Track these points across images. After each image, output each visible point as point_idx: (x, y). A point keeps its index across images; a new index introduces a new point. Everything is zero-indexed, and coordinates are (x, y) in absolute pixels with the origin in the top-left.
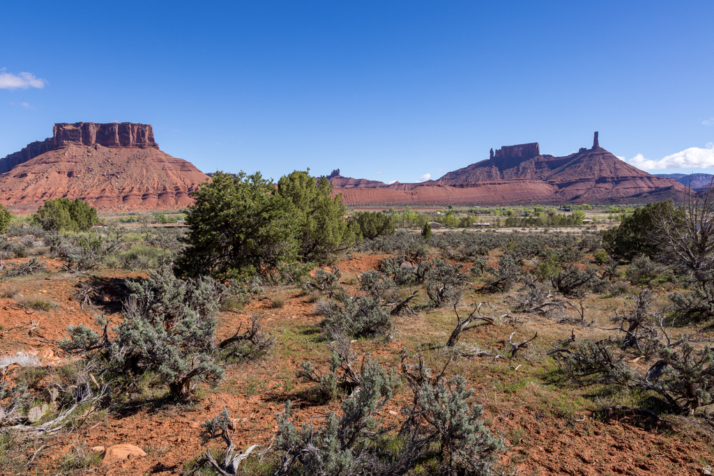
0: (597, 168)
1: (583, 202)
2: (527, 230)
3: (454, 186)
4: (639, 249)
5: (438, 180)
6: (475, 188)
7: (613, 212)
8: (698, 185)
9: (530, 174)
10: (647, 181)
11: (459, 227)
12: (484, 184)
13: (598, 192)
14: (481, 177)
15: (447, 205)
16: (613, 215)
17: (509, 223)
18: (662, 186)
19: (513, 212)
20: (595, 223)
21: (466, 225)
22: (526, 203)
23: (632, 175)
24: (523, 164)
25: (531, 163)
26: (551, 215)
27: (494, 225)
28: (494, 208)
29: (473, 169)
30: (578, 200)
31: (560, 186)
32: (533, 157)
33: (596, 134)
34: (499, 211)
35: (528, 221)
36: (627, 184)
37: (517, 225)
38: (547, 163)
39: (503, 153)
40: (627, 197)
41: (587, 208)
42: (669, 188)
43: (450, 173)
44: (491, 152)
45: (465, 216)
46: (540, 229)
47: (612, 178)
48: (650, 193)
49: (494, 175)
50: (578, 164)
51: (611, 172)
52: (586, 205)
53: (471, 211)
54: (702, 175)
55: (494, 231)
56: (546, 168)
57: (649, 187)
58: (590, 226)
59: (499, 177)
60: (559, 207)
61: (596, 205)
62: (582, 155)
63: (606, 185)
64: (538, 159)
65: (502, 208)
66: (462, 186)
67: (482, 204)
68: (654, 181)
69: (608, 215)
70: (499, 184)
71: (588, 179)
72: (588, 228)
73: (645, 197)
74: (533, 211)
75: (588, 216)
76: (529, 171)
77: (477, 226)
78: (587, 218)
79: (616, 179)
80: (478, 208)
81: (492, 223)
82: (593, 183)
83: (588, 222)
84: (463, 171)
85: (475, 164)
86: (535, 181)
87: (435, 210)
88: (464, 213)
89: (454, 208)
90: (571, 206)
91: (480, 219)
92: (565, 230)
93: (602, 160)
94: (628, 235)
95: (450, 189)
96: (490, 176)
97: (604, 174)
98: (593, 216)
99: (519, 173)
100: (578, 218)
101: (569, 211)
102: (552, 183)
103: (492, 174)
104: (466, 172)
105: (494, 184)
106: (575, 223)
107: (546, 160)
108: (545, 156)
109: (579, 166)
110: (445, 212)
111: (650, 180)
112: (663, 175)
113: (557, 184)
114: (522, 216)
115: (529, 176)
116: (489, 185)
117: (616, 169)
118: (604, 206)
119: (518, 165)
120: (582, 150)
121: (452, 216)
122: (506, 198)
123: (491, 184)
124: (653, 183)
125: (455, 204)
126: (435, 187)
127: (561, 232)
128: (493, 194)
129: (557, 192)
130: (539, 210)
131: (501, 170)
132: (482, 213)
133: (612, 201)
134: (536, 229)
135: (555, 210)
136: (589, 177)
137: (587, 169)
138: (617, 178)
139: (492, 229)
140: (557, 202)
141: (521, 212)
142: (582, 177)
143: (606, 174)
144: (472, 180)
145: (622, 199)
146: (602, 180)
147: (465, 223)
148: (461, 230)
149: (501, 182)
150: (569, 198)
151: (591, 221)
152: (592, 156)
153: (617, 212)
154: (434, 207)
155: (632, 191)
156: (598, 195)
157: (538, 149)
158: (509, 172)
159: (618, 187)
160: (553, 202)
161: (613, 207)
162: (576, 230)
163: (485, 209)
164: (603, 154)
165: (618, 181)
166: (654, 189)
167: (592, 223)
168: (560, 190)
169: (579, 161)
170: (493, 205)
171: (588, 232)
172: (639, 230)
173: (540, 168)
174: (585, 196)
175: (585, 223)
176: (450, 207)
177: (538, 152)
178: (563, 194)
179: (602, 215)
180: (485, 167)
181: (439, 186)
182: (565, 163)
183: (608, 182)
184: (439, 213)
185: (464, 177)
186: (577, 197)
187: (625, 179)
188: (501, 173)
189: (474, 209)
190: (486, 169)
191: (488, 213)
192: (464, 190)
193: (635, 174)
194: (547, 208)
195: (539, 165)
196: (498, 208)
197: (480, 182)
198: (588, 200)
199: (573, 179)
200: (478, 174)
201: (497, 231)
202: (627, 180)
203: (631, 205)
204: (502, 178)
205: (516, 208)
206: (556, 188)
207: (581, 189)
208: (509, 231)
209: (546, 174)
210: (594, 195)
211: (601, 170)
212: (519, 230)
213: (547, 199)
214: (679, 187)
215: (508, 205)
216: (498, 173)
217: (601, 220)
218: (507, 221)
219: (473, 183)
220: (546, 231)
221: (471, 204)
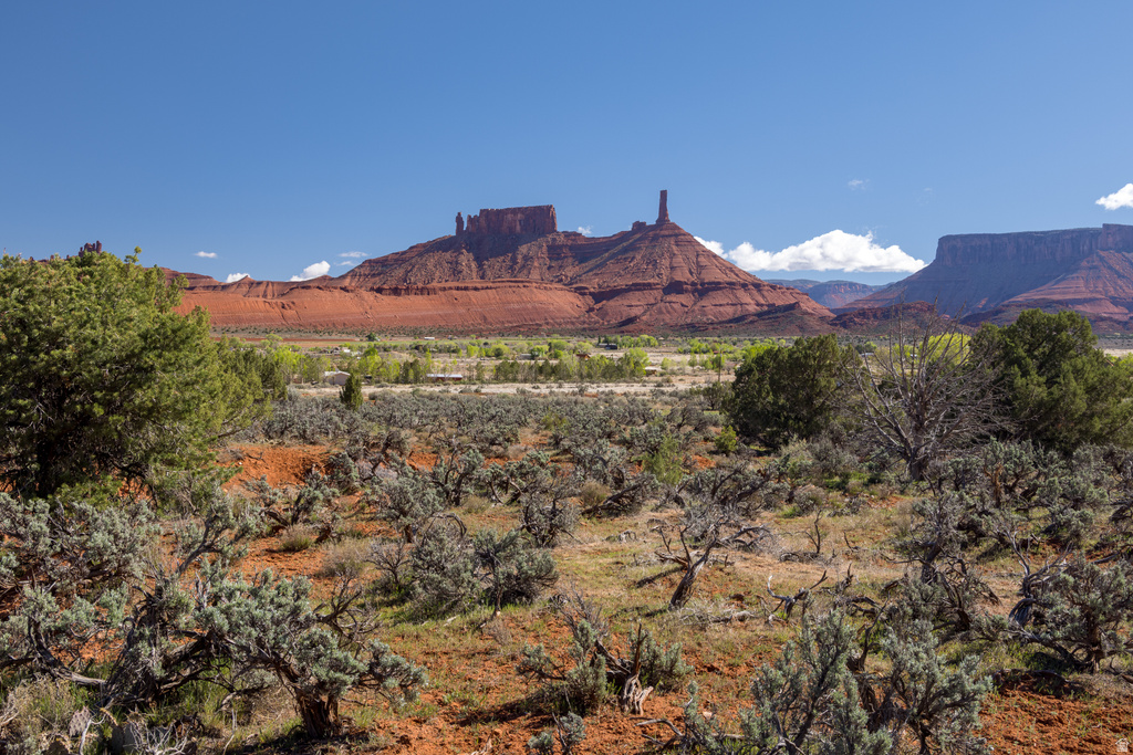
0: (666, 262)
1: (641, 331)
2: (544, 389)
3: (379, 290)
4: (785, 426)
5: (343, 277)
6: (426, 296)
7: (696, 352)
8: (842, 301)
9: (537, 271)
10: (755, 292)
11: (397, 382)
12: (444, 289)
13: (669, 312)
14: (438, 274)
15: (362, 333)
16: (698, 357)
17: (505, 374)
18: (779, 303)
19: (505, 349)
20: (667, 375)
21: (411, 377)
22: (531, 330)
23: (728, 280)
24: (523, 249)
25: (540, 247)
26: (582, 356)
27: (470, 378)
28: (466, 342)
29: (420, 255)
30: (630, 327)
31: (599, 297)
32: (543, 234)
33: (664, 194)
34: (476, 348)
35: (541, 370)
36: (720, 298)
37: (520, 377)
38: (571, 248)
39: (483, 222)
40: (720, 323)
41: (648, 343)
42: (792, 307)
43: (370, 261)
44: (459, 219)
45: (407, 357)
46: (568, 388)
47: (693, 284)
48: (759, 315)
49: (465, 270)
50: (630, 254)
51: (691, 273)
52: (646, 336)
53: (417, 348)
54: (845, 284)
55: (476, 391)
56: (570, 260)
57: (758, 305)
58: (659, 379)
59: (474, 275)
60: (595, 341)
61: (666, 337)
62: (638, 236)
63: (682, 298)
64: (554, 240)
65: (483, 340)
66: (396, 291)
67: (441, 332)
68: (765, 293)
69: (688, 358)
70: (476, 289)
71: (649, 284)
72: (659, 385)
73: (752, 322)
74: (546, 347)
75: (653, 358)
76: (536, 264)
77: (437, 381)
78: (652, 365)
79: (699, 287)
80: (431, 340)
81: (467, 373)
82: (658, 294)
83: (653, 372)
84: (399, 259)
85: (424, 245)
86: (548, 286)
87: (336, 345)
88: (402, 350)
89: (380, 341)
90: (620, 339)
91: (438, 364)
92: (620, 388)
93: (674, 248)
94: (764, 399)
95: (369, 297)
96: (456, 272)
97: (679, 277)
98: (661, 359)
99: (517, 267)
100: (637, 364)
101: (614, 348)
102: (581, 291)
103: (460, 268)
104: (404, 261)
105: (466, 289)
106: (633, 373)
107: (570, 243)
108: (567, 234)
109: (633, 258)
110: (361, 349)
111: (759, 291)
112: (780, 282)
113: (591, 294)
114: (525, 358)
115: (535, 275)
116: (454, 292)
117: (700, 267)
118: (679, 339)
119: (514, 250)
120: (639, 226)
121: (377, 358)
122: (490, 320)
123: (458, 289)
124: (763, 296)
125: (380, 332)
126: (337, 293)
127: (612, 392)
128: (462, 310)
129: (591, 310)
130: (557, 346)
131: (479, 260)
132: (440, 351)
133: (694, 329)
134: (560, 387)
135: (588, 345)
136: (652, 281)
137: (648, 264)
138: (702, 284)
139: (474, 388)
140: (590, 330)
141: (521, 350)
142: (639, 281)
143: (682, 275)
144: (417, 279)
145: (711, 327)
146: (675, 287)
147: (409, 374)
148: (407, 388)
149: (479, 286)
150: (613, 322)
151: (659, 369)
152: (655, 238)
153: (704, 353)
154: (334, 337)
155: (729, 311)
156: (667, 318)
157: (553, 218)
158: (496, 264)
159: (703, 303)
160: (584, 329)
161: (696, 342)
162: (636, 388)
163: (446, 343)
164: (676, 235)
165: (704, 289)
166: (766, 308)
167: (662, 375)
168: (597, 306)
169: (633, 248)
170: (464, 333)
171: (663, 393)
172: (783, 389)
173: (557, 259)
174: (644, 318)
175: (649, 373)
176: (371, 338)
177: (554, 224)
178: (603, 313)
179: (678, 358)
180: (446, 251)
181: (344, 289)
182: (607, 251)
183: (687, 291)
184: (346, 351)
185: (400, 272)
186: (631, 321)
187: (716, 286)
188: (480, 266)
189: (423, 343)
190: (448, 255)
191: (454, 351)
192: (402, 300)
193: (733, 278)
194: (573, 342)
195: (555, 252)
196: (474, 341)
197: (435, 284)
198: (650, 328)
199: (621, 283)
200: (430, 266)
201: (483, 391)
202: (720, 289)
203: (727, 338)
204: (482, 278)
205: (511, 340)
206: (590, 300)
207: (635, 305)
208: (509, 389)
209: (570, 271)
210: (661, 317)
211: (672, 268)
212: (527, 387)
213: (573, 323)
214: (808, 305)
215: (495, 335)
216: (473, 265)
217: (676, 368)
218: (498, 369)
219: (420, 285)
220: (582, 391)
221: (416, 333)
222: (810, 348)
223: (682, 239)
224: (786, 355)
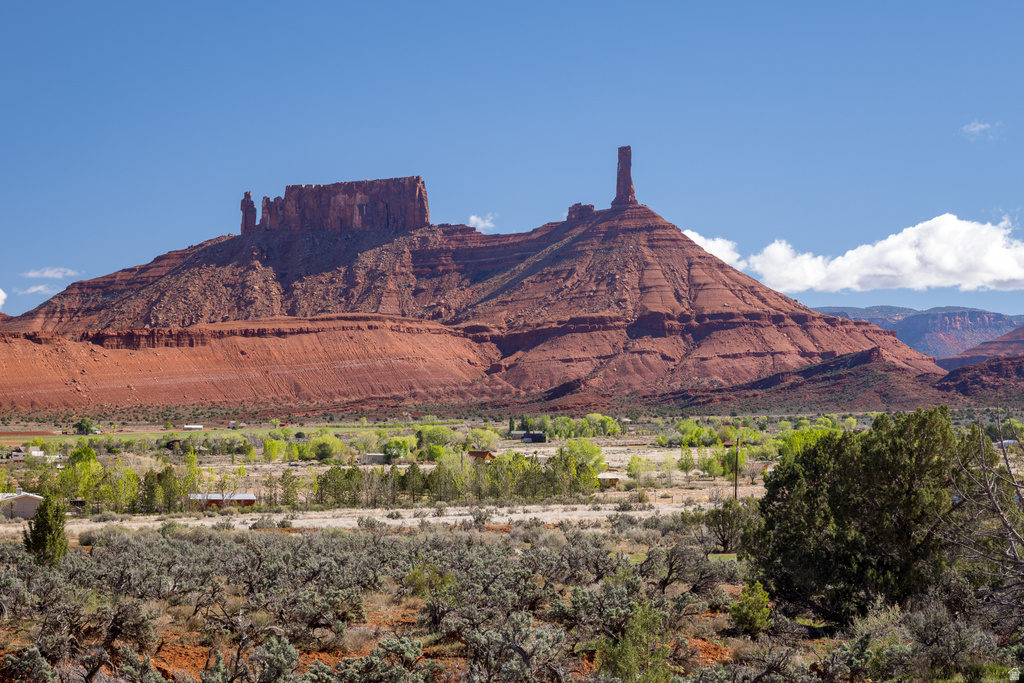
0: (631, 278)
1: (589, 407)
2: (409, 519)
3: (99, 339)
4: (860, 580)
5: (30, 315)
6: (186, 349)
7: (691, 445)
8: (958, 345)
9: (394, 299)
10: (797, 331)
11: (133, 510)
12: (221, 335)
13: (639, 371)
14: (208, 306)
15: (66, 419)
16: (695, 454)
17: (335, 491)
18: (842, 350)
19: (336, 445)
20: (638, 488)
21: (160, 499)
22: (383, 408)
23: (746, 309)
24: (367, 258)
25: (399, 254)
26: (480, 455)
27: (270, 501)
28: (262, 432)
29: (176, 272)
30: (569, 400)
31: (509, 344)
32: (403, 229)
33: (625, 155)
34: (282, 443)
35: (403, 483)
36: (732, 342)
37: (364, 496)
38: (456, 255)
39: (292, 210)
40: (734, 389)
41: (602, 429)
42: (866, 357)
43: (80, 285)
44: (247, 205)
45: (151, 463)
46: (454, 515)
47: (683, 318)
48: (807, 373)
49: (261, 299)
50: (565, 265)
51: (679, 298)
52: (597, 417)
53: (170, 445)
54: (963, 313)
55: (283, 525)
56: (455, 277)
57: (803, 353)
58: (625, 496)
59: (277, 307)
60: (504, 426)
61: (634, 416)
62: (579, 231)
63: (664, 345)
64: (424, 240)
65: (294, 429)
66: (130, 340)
67: (216, 416)
68: (816, 333)
69: (676, 455)
70: (280, 334)
71: (602, 320)
72: (625, 507)
73: (793, 386)
74: (412, 440)
75: (612, 457)
76: (391, 286)
77: (209, 507)
78: (611, 470)
79: (694, 323)
80: (197, 431)
81: (264, 492)
82: (618, 337)
83: (613, 483)
84: (136, 280)
85: (182, 254)
86: (415, 325)
87: (17, 442)
88: (141, 450)
89: (101, 433)
90: (549, 423)
91: (209, 476)
92: (551, 514)
93: (647, 251)
94: (820, 530)
95: (80, 351)
96: (242, 303)
97: (657, 304)
98: (626, 458)
99: (356, 292)
100: (581, 468)
101: (539, 439)
102: (476, 335)
103: (249, 294)
104: (145, 284)
105: (261, 333)
106: (574, 486)
107: (453, 245)
108: (448, 230)
109: (572, 272)
110: (64, 448)
111: (805, 328)
112: (843, 312)
113: (494, 339)
114: (374, 460)
115: (390, 306)
116: (240, 340)
117: (695, 286)
118: (659, 420)
119: (350, 261)
120: (580, 213)
121: (95, 466)
122: (306, 390)
123: (246, 333)
124: (813, 339)
125: (101, 417)
126: (18, 345)
127: (536, 523)
128: (255, 374)
129: (494, 369)
130: (432, 438)
131: (285, 279)
132: (214, 451)
133: (688, 401)
134: (440, 513)
135: (487, 432)
136: (606, 313)
137: (598, 282)
138: (700, 318)
139: (277, 518)
140: (495, 406)
141: (366, 446)
142: (582, 313)
143: (662, 303)
144: (170, 317)
145: (717, 396)
146: (649, 325)
147: (154, 497)
148: (152, 522)
149: (285, 327)
150: (537, 390)
151: (623, 477)
152: (611, 234)
153: (707, 445)
154: (13, 427)
155: (751, 368)
156: (637, 382)
157: (422, 200)
158: (317, 286)
159: (702, 352)
160: (483, 405)
161: (691, 425)
162: (581, 513)
163: (226, 435)
164: (650, 229)
165: (702, 328)
166: (818, 361)
167: (629, 488)
168: (505, 363)
169: (570, 253)
170: (259, 417)
171: (632, 522)
172: (854, 511)
173: (431, 276)
174: (594, 382)
175: (606, 485)
176: (82, 429)
177: (423, 212)
178: (517, 374)
179: (658, 455)
180: (223, 263)
181: (33, 338)
182: (522, 259)
183: (671, 331)
184: (36, 453)
185: (137, 305)
186: (568, 388)
187: (725, 321)
188: (287, 291)
189: (180, 435)
190: (227, 272)
191: (239, 451)
192: (143, 356)
193: (757, 306)
194: (463, 430)
195: (426, 263)
196: (278, 431)
197: (202, 326)
198: (604, 400)
199: (551, 317)
200: (194, 292)
201: (296, 524)
202: (733, 326)
203: (748, 417)
204: (292, 312)
205: (347, 428)
206: (492, 351)
207: (576, 358)
208: (344, 520)
209: (455, 298)
210: (625, 379)
211: (644, 289)
212: (379, 515)
213: (461, 394)
214: (896, 353)
215: (316, 420)
216: (275, 289)
217: (654, 474)
218: (323, 482)
219: (176, 328)
220: (480, 521)
221: (168, 417)
222: (901, 434)
223: (660, 235)
224: (858, 447)
